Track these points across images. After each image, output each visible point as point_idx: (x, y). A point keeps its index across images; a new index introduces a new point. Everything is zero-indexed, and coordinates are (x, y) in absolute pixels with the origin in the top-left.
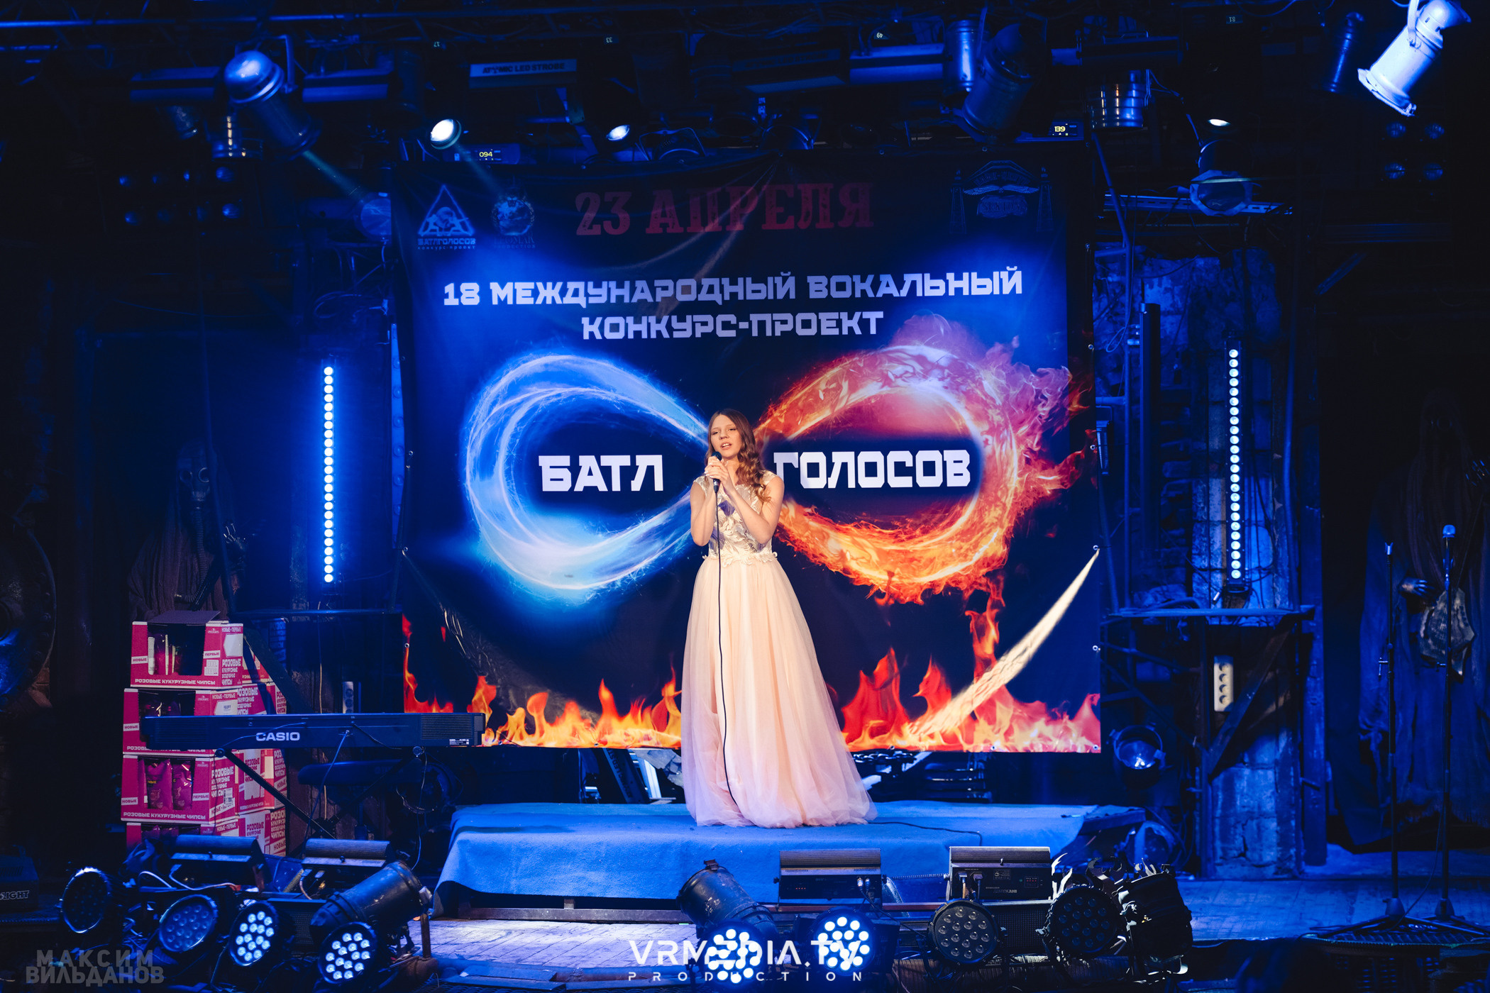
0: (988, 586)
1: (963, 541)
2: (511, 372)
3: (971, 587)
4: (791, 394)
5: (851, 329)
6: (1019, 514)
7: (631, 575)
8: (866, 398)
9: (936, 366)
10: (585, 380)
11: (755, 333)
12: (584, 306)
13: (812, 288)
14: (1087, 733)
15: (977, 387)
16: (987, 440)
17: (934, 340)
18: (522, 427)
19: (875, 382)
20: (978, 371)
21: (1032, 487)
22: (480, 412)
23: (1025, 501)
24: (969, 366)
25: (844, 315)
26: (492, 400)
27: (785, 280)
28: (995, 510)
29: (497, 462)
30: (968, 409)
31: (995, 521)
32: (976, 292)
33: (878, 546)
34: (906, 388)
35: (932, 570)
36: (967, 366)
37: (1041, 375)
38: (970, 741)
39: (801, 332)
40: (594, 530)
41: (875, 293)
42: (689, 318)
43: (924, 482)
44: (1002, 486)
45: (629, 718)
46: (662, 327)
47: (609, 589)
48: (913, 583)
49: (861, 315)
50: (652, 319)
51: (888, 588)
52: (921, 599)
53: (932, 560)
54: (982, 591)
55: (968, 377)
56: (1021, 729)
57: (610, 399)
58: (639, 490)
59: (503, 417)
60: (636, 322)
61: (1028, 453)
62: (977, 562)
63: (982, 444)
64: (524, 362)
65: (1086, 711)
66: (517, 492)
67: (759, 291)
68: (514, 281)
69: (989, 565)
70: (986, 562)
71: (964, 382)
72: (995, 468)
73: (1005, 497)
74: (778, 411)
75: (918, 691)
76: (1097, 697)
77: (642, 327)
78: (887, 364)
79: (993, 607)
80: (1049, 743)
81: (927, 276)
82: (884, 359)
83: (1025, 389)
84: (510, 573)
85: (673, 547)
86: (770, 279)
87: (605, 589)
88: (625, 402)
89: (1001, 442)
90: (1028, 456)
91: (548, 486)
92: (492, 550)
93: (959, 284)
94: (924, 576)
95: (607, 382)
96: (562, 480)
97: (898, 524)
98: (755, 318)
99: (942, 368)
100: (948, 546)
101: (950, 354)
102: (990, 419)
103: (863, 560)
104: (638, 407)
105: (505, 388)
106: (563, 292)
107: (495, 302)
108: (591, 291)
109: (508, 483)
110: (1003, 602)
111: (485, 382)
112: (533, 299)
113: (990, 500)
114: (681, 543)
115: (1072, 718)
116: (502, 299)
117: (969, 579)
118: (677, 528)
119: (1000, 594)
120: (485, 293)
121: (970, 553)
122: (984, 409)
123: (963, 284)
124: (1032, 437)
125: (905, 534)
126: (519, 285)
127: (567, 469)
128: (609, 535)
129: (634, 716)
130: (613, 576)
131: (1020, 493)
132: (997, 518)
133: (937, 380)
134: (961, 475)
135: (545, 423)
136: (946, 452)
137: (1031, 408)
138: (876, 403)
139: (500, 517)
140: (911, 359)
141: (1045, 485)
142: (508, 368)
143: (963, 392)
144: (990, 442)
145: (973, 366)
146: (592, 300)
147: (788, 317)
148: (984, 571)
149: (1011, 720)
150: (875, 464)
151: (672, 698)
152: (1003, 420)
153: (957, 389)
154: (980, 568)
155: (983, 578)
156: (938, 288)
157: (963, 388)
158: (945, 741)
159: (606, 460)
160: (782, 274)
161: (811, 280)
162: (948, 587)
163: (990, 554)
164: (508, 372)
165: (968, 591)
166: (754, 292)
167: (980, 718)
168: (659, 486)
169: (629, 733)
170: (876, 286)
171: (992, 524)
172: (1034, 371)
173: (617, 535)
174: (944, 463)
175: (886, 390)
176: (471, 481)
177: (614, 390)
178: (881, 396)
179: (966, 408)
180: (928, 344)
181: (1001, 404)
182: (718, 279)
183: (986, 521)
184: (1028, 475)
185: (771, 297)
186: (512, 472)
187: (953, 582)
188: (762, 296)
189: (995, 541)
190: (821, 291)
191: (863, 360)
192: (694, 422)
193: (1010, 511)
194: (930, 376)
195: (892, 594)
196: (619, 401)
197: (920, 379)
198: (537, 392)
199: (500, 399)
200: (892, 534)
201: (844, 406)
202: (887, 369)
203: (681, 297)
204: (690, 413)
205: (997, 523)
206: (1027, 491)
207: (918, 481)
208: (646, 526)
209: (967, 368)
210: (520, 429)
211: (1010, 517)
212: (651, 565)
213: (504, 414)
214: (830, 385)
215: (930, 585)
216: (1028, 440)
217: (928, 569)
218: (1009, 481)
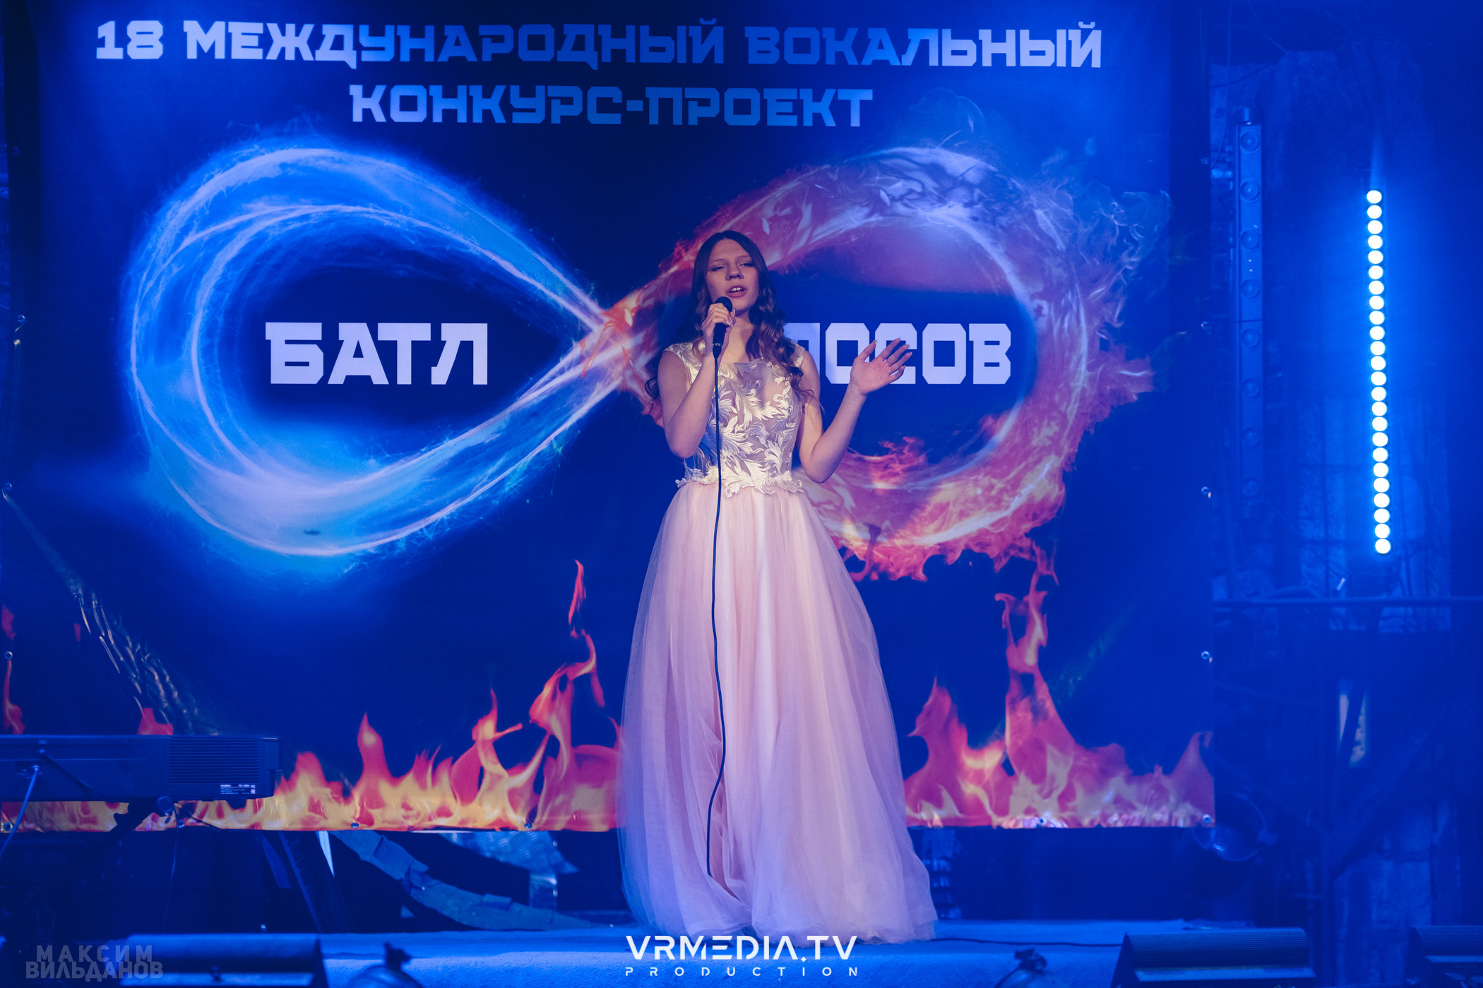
0: (1033, 553)
1: (995, 476)
2: (218, 177)
3: (1006, 554)
5: (817, 118)
6: (1086, 433)
7: (425, 531)
8: (841, 232)
9: (961, 182)
10: (353, 192)
11: (654, 119)
12: (353, 65)
13: (754, 46)
14: (1189, 795)
15: (1025, 220)
16: (1040, 309)
17: (955, 139)
18: (237, 273)
19: (857, 208)
20: (1028, 194)
21: (1108, 388)
22: (159, 246)
23: (1097, 411)
24: (1013, 184)
25: (807, 94)
26: (181, 225)
27: (706, 31)
28: (1049, 425)
29: (187, 333)
30: (1011, 256)
31: (1048, 443)
32: (1027, 61)
33: (855, 483)
34: (909, 217)
35: (943, 524)
36: (1010, 184)
37: (1125, 203)
38: (1003, 811)
39: (732, 119)
40: (362, 452)
41: (860, 58)
42: (540, 90)
43: (936, 375)
44: (1061, 386)
45: (409, 781)
46: (493, 104)
47: (383, 555)
48: (912, 547)
49: (836, 95)
50: (476, 91)
51: (869, 554)
52: (924, 572)
53: (943, 508)
54: (1024, 559)
55: (1011, 202)
56: (1089, 790)
57: (398, 226)
58: (445, 383)
59: (201, 255)
60: (445, 95)
61: (1104, 330)
62: (1016, 512)
63: (1033, 315)
64: (243, 159)
65: (1191, 757)
66: (225, 384)
67: (662, 50)
68: (227, 19)
69: (1035, 517)
70: (1030, 510)
71: (1004, 212)
72: (1052, 355)
73: (1065, 404)
75: (913, 728)
76: (1209, 736)
77: (459, 104)
78: (878, 178)
79: (1038, 588)
80: (1133, 814)
81: (947, 33)
82: (874, 168)
83: (1103, 226)
84: (202, 526)
85: (503, 481)
86: (681, 30)
87: (377, 555)
88: (424, 230)
89: (1062, 311)
90: (1103, 336)
91: (280, 375)
93: (999, 48)
94: (929, 534)
95: (393, 197)
96: (306, 364)
97: (890, 446)
98: (655, 94)
99: (970, 186)
100: (971, 485)
101: (983, 164)
102: (1047, 273)
104: (447, 241)
105: (207, 204)
106: (315, 41)
107: (192, 54)
108: (365, 40)
109: (207, 369)
110: (1056, 578)
111: (170, 193)
112: (261, 51)
113: (1041, 408)
114: (517, 476)
115: (1168, 771)
116: (206, 49)
117: (1003, 540)
118: (510, 448)
119: (1052, 566)
120: (173, 39)
121: (1006, 497)
122: (1036, 257)
123: (1007, 48)
124: (1111, 305)
125: (901, 462)
126: (237, 28)
127: (315, 346)
128: (387, 462)
129: (420, 774)
130: (391, 532)
131: (1090, 397)
132: (1051, 438)
133: (961, 204)
134: (997, 365)
135: (277, 267)
136: (971, 326)
137: (1111, 256)
138: (858, 241)
139: (190, 428)
140: (918, 170)
141: (1128, 384)
142: (213, 169)
143: (1002, 227)
144: (1045, 311)
145: (1019, 184)
146: (367, 57)
147: (712, 94)
148: (1027, 526)
149: (1071, 775)
150: (854, 344)
151: (490, 745)
152: (1066, 276)
153: (993, 222)
154: (1021, 521)
155: (1025, 539)
156: (964, 53)
157: (1003, 220)
158: (961, 811)
159: (387, 331)
160: (702, 21)
161: (751, 33)
162: (967, 553)
163: (1039, 498)
164: (211, 177)
165: (1001, 560)
166: (652, 49)
167: (1020, 771)
168: (480, 376)
169: (412, 805)
170: (861, 46)
171: (1044, 448)
172: (1117, 195)
173: (402, 460)
174: (970, 345)
175: (876, 220)
176: (138, 365)
177: (406, 211)
178: (867, 230)
179: (1007, 253)
180: (947, 146)
181: (1064, 248)
182: (592, 27)
183: (1034, 443)
184: (1104, 368)
185: (682, 59)
186: (216, 351)
187: (977, 545)
188: (666, 58)
189: (1046, 477)
190: (768, 52)
191: (837, 170)
192: (546, 268)
193: (1072, 427)
194: (950, 199)
195: (875, 564)
196: (412, 229)
197: (933, 204)
198: (265, 212)
199: (196, 223)
200: (881, 463)
201: (805, 246)
202: (879, 185)
203: (526, 55)
204: (538, 252)
205: (1050, 446)
206: (1101, 395)
207: (925, 375)
208: (455, 444)
209: (1011, 188)
210: (232, 276)
211: (1072, 437)
212: (460, 513)
213: (202, 250)
214: (782, 210)
215: (940, 550)
216: (1104, 309)
217: (936, 522)
218: (1074, 376)
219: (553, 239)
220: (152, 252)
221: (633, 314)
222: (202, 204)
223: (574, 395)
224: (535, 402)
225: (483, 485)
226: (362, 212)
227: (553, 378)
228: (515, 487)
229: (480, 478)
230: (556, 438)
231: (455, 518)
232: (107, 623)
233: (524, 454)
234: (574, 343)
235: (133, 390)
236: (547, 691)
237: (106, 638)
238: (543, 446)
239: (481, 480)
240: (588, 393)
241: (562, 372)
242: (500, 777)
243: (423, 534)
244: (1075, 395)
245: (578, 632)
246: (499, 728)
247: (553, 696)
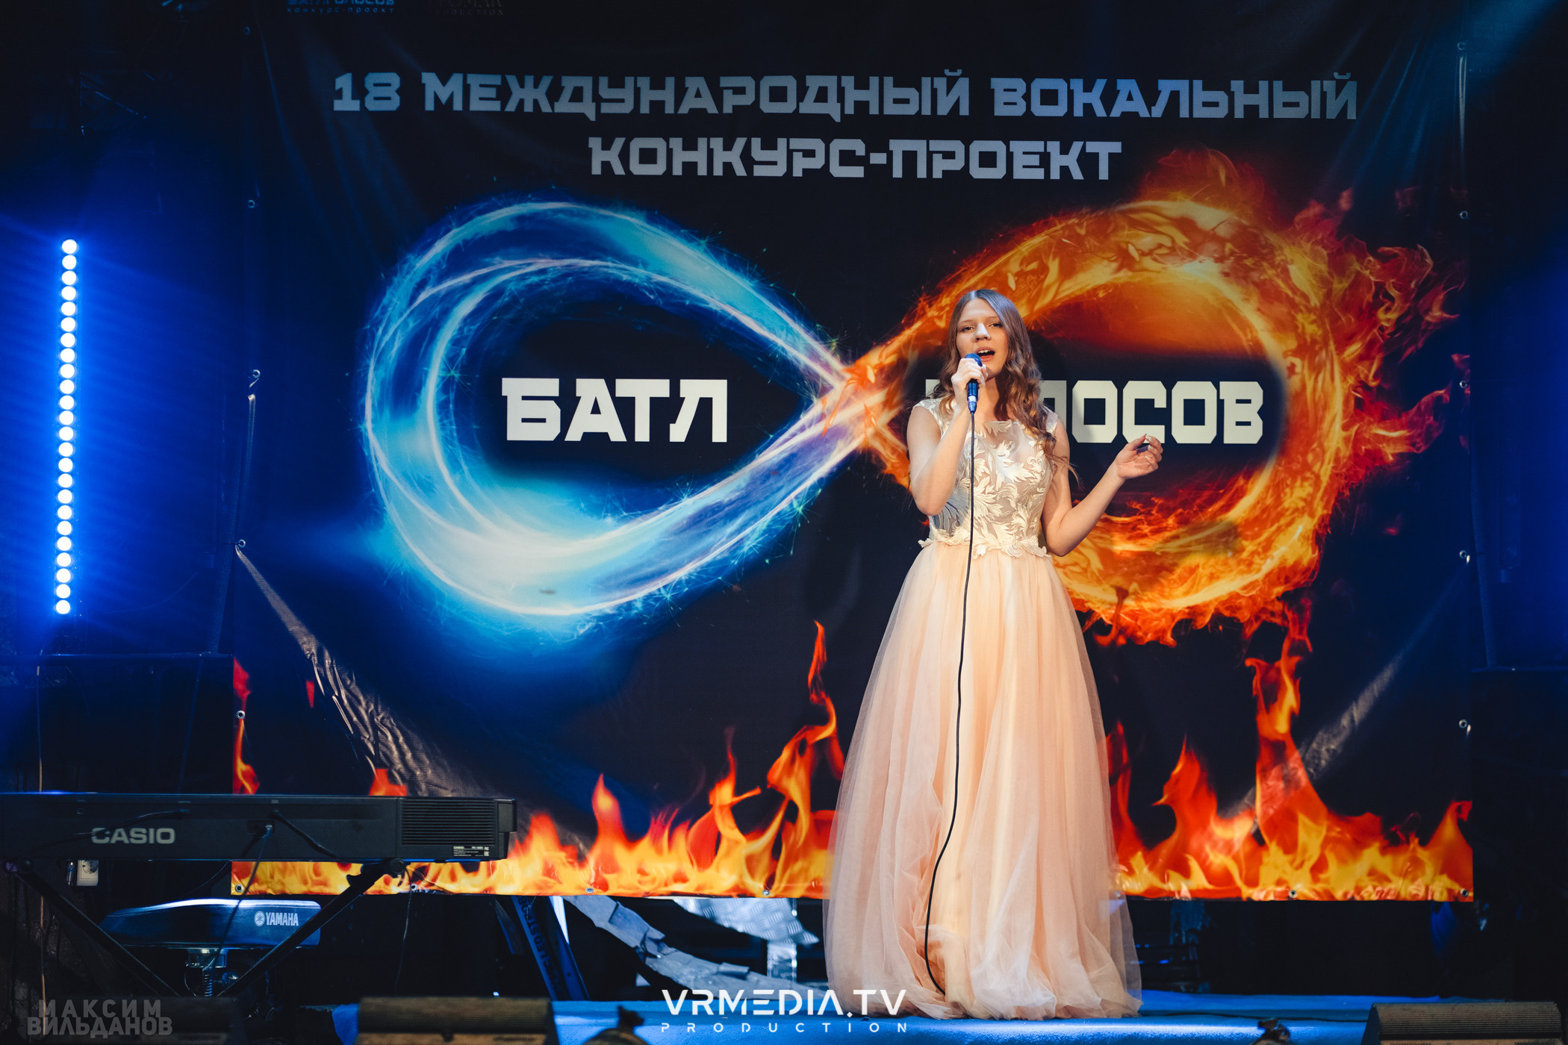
0: (1285, 617)
1: (1246, 538)
2: (455, 231)
3: (1257, 618)
4: (958, 279)
5: (1065, 170)
6: (1340, 494)
7: (663, 591)
8: (1089, 287)
9: (1212, 236)
10: (591, 245)
11: (898, 172)
12: (592, 117)
13: (1000, 97)
14: (1448, 868)
15: (1278, 276)
16: (1292, 368)
17: (1208, 192)
18: (474, 327)
19: (1105, 262)
20: (1281, 248)
21: (1363, 448)
22: (395, 300)
23: (1352, 473)
24: (1266, 239)
25: (1054, 147)
26: (418, 279)
27: (951, 83)
28: (1302, 486)
29: (423, 389)
30: (1263, 313)
31: (1301, 504)
32: (1281, 113)
33: (1102, 544)
34: (1159, 272)
35: (1192, 587)
36: (1262, 239)
37: (1382, 258)
38: (1253, 882)
39: (978, 172)
40: (597, 510)
41: (1108, 110)
42: (782, 142)
43: (1185, 434)
44: (1315, 445)
45: (645, 844)
46: (734, 157)
47: (620, 615)
48: (1160, 610)
49: (1084, 147)
50: (717, 143)
51: (1116, 618)
52: (1172, 636)
53: (1192, 571)
54: (1275, 624)
55: (1263, 258)
56: (1342, 861)
57: (637, 281)
58: (683, 440)
59: (438, 309)
60: (685, 148)
61: (1360, 389)
62: (1268, 575)
63: (1285, 373)
64: (481, 213)
65: (1449, 830)
66: (461, 441)
67: (906, 101)
68: (465, 71)
69: (1287, 580)
70: (1283, 574)
71: (1257, 267)
72: (1305, 414)
73: (1319, 464)
74: (934, 307)
75: (1161, 797)
76: (1467, 807)
77: (699, 157)
78: (1126, 232)
79: (1290, 654)
80: (1387, 887)
81: (1198, 84)
82: (1122, 222)
83: (1358, 282)
84: (437, 585)
85: (740, 543)
86: (926, 82)
87: (613, 615)
88: (663, 285)
89: (1316, 369)
90: (1359, 396)
91: (517, 431)
92: (406, 544)
93: (1252, 99)
94: (1178, 597)
95: (632, 251)
96: (543, 420)
97: (1138, 507)
98: (898, 146)
99: (1221, 241)
100: (1221, 547)
101: (1236, 218)
102: (1300, 330)
103: (1076, 569)
104: (687, 295)
105: (443, 257)
106: (554, 95)
107: (430, 106)
108: (605, 92)
109: (444, 426)
110: (1309, 644)
111: (407, 248)
112: (498, 103)
113: (1294, 468)
114: (756, 535)
115: (1424, 844)
116: (444, 99)
117: (1254, 604)
118: (749, 507)
119: (1305, 631)
120: (412, 91)
121: (1257, 560)
122: (1289, 314)
124: (1367, 363)
125: (1150, 523)
126: (474, 80)
127: (553, 402)
128: (624, 520)
129: (656, 840)
130: (629, 591)
131: (1344, 457)
132: (1305, 500)
133: (1212, 260)
134: (1248, 424)
135: (514, 321)
136: (1222, 384)
137: (1367, 316)
138: (1105, 298)
139: (425, 485)
140: (1167, 224)
141: (1385, 445)
142: (451, 222)
143: (1255, 284)
144: (1298, 369)
145: (1272, 238)
146: (606, 109)
147: (957, 146)
148: (1279, 590)
149: (1323, 846)
150: (1102, 402)
151: (727, 809)
152: (1320, 332)
153: (1246, 278)
154: (1273, 584)
155: (1277, 603)
156: (1215, 104)
157: (1255, 275)
158: (1210, 882)
159: (625, 387)
160: (947, 72)
161: (998, 84)
162: (1217, 617)
163: (1290, 562)
164: (448, 230)
165: (1252, 624)
166: (896, 101)
167: (1271, 841)
168: (720, 433)
169: (647, 870)
170: (1109, 98)
171: (1297, 510)
172: (1373, 250)
173: (640, 519)
174: (1220, 404)
175: (1124, 276)
176: (374, 421)
177: (645, 265)
178: (1115, 286)
179: (1259, 310)
180: (1198, 199)
181: (1318, 304)
182: (835, 78)
183: (1286, 504)
184: (1358, 429)
185: (927, 111)
186: (451, 406)
187: (1227, 608)
188: (910, 110)
189: (1299, 540)
190: (1015, 104)
191: (1085, 224)
192: (787, 324)
193: (1326, 488)
194: (1201, 254)
195: (1122, 628)
196: (651, 283)
197: (1183, 259)
198: (502, 266)
199: (432, 277)
200: (1128, 524)
201: (1051, 303)
202: (1127, 240)
203: (768, 107)
204: (779, 307)
205: (1303, 508)
206: (1355, 455)
207: (1174, 434)
208: (694, 503)
209: (1263, 243)
210: (469, 330)
211: (1325, 499)
212: (699, 573)
213: (439, 303)
214: (1027, 266)
215: (1189, 613)
216: (1359, 367)
217: (1185, 585)
218: (1327, 436)
219: (794, 294)
220: (388, 306)
221: (876, 371)
222: (439, 258)
223: (814, 453)
224: (776, 460)
225: (722, 544)
226: (601, 266)
227: (794, 435)
228: (754, 546)
229: (719, 537)
230: (796, 497)
231: (693, 577)
232: (340, 683)
233: (764, 513)
234: (815, 400)
235: (368, 447)
236: (786, 754)
237: (339, 698)
238: (784, 505)
239: (720, 540)
240: (829, 451)
241: (802, 429)
242: (737, 842)
243: (661, 594)
244: (1329, 455)
245: (818, 695)
246: (737, 792)
247: (792, 761)
